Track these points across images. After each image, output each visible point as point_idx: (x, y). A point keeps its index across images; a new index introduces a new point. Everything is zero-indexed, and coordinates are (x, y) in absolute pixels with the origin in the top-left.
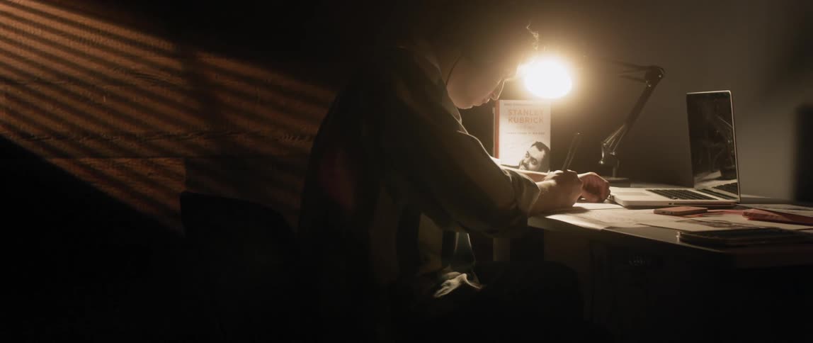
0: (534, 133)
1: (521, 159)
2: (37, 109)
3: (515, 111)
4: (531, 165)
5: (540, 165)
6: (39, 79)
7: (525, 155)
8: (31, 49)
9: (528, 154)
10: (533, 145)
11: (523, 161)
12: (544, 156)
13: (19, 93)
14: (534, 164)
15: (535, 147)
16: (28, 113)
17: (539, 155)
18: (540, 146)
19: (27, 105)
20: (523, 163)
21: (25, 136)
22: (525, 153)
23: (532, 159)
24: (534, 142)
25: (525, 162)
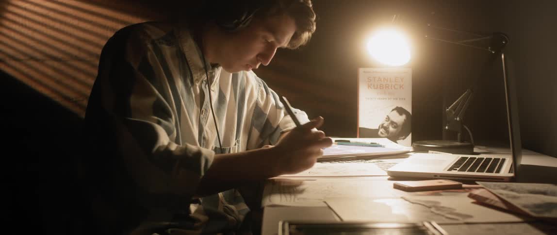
0: (394, 99)
1: (380, 123)
2: (75, 79)
3: (374, 78)
4: (391, 129)
5: (400, 129)
6: (76, 57)
7: (385, 119)
8: (70, 35)
9: (388, 118)
10: (393, 110)
11: (383, 125)
12: (405, 120)
13: (62, 67)
14: (395, 127)
15: (395, 112)
16: (69, 82)
17: (400, 119)
18: (400, 111)
19: (68, 76)
20: (382, 126)
21: (67, 99)
22: (386, 117)
23: (392, 123)
24: (394, 107)
25: (385, 125)
